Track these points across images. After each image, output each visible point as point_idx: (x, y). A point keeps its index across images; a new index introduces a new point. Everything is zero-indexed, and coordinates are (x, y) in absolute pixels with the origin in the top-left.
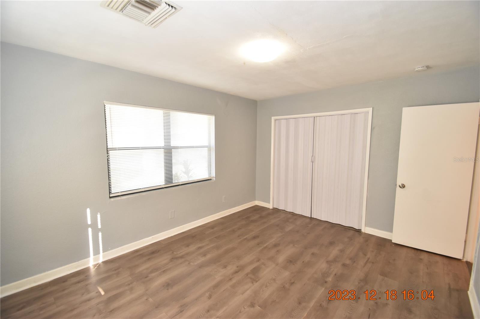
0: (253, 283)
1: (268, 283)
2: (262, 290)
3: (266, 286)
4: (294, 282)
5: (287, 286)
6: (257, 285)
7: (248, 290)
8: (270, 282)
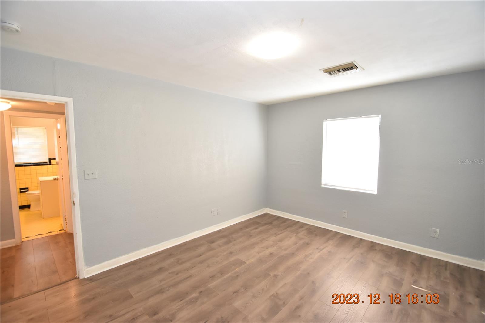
0: (277, 294)
1: (261, 293)
2: (267, 287)
3: (263, 290)
4: (234, 293)
5: (243, 290)
6: (273, 291)
7: (281, 287)
8: (259, 294)
